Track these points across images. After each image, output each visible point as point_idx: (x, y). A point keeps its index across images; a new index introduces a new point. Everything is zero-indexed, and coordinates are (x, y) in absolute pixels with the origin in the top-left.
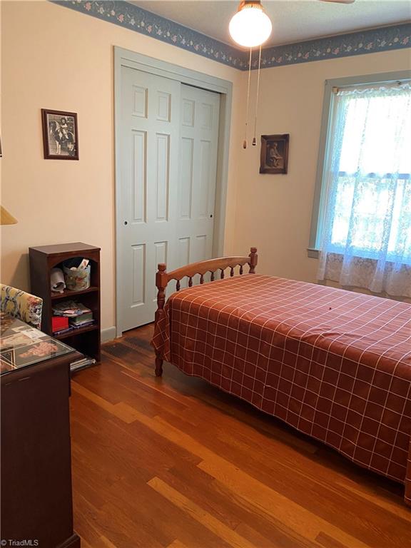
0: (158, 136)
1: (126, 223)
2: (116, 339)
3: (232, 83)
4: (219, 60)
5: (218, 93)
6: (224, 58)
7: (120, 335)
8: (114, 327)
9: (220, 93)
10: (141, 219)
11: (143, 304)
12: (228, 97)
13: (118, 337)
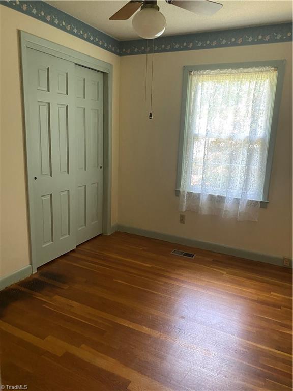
0: (59, 106)
1: (35, 178)
2: (32, 275)
3: (112, 65)
4: (102, 47)
5: (101, 72)
6: (106, 45)
7: (35, 271)
8: (30, 265)
9: (103, 73)
10: (47, 174)
11: (52, 243)
12: (110, 76)
13: (34, 273)
